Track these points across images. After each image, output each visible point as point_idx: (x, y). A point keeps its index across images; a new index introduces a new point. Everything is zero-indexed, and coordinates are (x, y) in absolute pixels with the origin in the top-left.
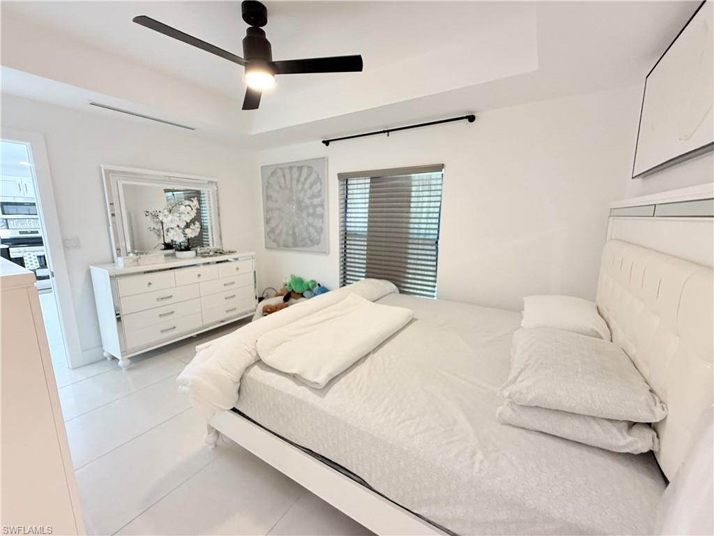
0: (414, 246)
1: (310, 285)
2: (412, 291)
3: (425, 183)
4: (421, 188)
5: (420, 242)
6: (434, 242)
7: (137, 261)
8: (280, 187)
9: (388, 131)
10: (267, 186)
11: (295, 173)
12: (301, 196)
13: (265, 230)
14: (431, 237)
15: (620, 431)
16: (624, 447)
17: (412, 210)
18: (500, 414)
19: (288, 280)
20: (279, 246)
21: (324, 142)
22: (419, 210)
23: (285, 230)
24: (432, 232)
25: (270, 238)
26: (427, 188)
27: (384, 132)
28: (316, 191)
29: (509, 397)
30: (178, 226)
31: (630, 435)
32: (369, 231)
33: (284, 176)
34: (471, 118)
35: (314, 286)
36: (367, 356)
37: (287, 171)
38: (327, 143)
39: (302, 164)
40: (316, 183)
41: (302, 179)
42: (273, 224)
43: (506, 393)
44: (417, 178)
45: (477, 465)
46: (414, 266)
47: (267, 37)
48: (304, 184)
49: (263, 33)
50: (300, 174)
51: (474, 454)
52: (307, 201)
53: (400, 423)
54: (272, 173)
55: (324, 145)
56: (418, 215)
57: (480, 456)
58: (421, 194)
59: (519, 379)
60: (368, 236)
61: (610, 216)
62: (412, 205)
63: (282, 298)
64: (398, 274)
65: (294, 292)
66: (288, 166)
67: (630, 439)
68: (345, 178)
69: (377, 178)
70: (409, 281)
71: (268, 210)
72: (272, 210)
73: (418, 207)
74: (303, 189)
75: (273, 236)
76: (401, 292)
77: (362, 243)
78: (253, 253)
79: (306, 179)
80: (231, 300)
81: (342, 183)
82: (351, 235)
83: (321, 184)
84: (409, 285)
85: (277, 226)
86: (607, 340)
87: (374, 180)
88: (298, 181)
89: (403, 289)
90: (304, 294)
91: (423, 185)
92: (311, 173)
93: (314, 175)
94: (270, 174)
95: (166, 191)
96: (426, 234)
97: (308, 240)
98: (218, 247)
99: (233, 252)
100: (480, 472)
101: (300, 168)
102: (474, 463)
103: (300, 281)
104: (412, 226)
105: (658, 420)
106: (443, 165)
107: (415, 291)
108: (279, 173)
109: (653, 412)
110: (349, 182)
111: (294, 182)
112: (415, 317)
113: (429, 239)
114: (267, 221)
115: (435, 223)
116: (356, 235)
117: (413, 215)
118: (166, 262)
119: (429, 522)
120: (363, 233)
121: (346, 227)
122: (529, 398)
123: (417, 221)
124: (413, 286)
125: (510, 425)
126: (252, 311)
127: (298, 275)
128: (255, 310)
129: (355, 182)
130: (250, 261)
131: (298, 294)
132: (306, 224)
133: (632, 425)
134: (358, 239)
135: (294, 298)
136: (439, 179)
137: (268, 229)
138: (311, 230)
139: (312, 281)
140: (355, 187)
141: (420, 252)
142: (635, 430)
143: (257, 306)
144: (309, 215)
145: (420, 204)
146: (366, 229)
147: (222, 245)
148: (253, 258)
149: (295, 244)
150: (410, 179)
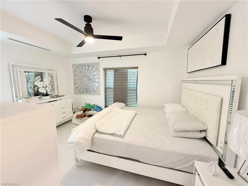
0: (129, 91)
1: (93, 106)
2: (129, 105)
3: (132, 72)
4: (131, 74)
5: (131, 90)
6: (136, 90)
7: (28, 101)
8: (81, 72)
9: (120, 56)
10: (75, 71)
11: (87, 67)
12: (89, 75)
13: (74, 87)
14: (135, 88)
15: (199, 133)
16: (200, 137)
17: (128, 80)
18: (172, 135)
19: (84, 105)
20: (80, 93)
21: (98, 58)
22: (130, 80)
23: (82, 87)
24: (135, 87)
25: (76, 90)
26: (133, 74)
27: (119, 56)
28: (95, 74)
29: (174, 130)
30: (43, 87)
31: (201, 133)
32: (114, 87)
33: (82, 68)
34: (145, 54)
35: (95, 106)
36: (129, 126)
37: (84, 67)
38: (99, 58)
39: (90, 65)
40: (95, 71)
41: (90, 69)
42: (78, 85)
43: (173, 129)
44: (129, 71)
45: (172, 147)
46: (130, 98)
47: (92, 27)
48: (90, 71)
49: (91, 25)
50: (89, 68)
51: (170, 145)
52: (92, 77)
53: (149, 142)
54: (77, 67)
55: (98, 59)
56: (130, 82)
57: (172, 145)
58: (131, 75)
59: (175, 125)
60: (114, 88)
61: (182, 82)
62: (128, 79)
63: (82, 111)
64: (125, 100)
65: (87, 109)
66: (84, 65)
67: (201, 134)
68: (105, 70)
69: (116, 70)
70: (128, 102)
71: (75, 80)
72: (77, 80)
73: (130, 79)
74: (90, 73)
75: (78, 89)
76: (126, 106)
77: (112, 91)
78: (72, 96)
79: (91, 70)
80: (64, 114)
81: (104, 71)
82: (108, 88)
83: (97, 71)
84: (128, 104)
85: (79, 85)
86: (187, 113)
87: (115, 71)
88: (88, 70)
89: (127, 105)
90: (91, 109)
91: (131, 73)
92: (93, 68)
93: (95, 68)
94: (76, 67)
95: (25, 72)
96: (133, 88)
97: (92, 90)
98: (57, 94)
99: (63, 96)
100: (173, 149)
101: (89, 66)
102: (171, 147)
103: (89, 105)
104: (128, 85)
105: (206, 129)
106: (138, 67)
107: (130, 105)
108: (80, 67)
109: (205, 127)
110: (107, 71)
111: (86, 70)
112: (137, 113)
113: (134, 89)
114: (75, 84)
115: (136, 84)
116: (109, 88)
117: (128, 82)
118: (39, 101)
119: (160, 167)
120: (112, 88)
121: (106, 85)
122: (179, 129)
123: (130, 83)
124: (129, 104)
125: (175, 137)
126: (71, 117)
127: (88, 103)
128: (73, 117)
129: (109, 71)
130: (71, 99)
131: (89, 109)
132: (91, 84)
133: (201, 131)
134: (110, 89)
135: (87, 111)
136: (136, 71)
137: (75, 87)
138: (93, 87)
139: (94, 105)
140: (109, 73)
141: (131, 93)
142: (202, 132)
143: (73, 115)
144: (92, 82)
145: (131, 79)
146: (113, 86)
147: (58, 93)
148: (72, 98)
149: (87, 92)
150: (127, 71)
